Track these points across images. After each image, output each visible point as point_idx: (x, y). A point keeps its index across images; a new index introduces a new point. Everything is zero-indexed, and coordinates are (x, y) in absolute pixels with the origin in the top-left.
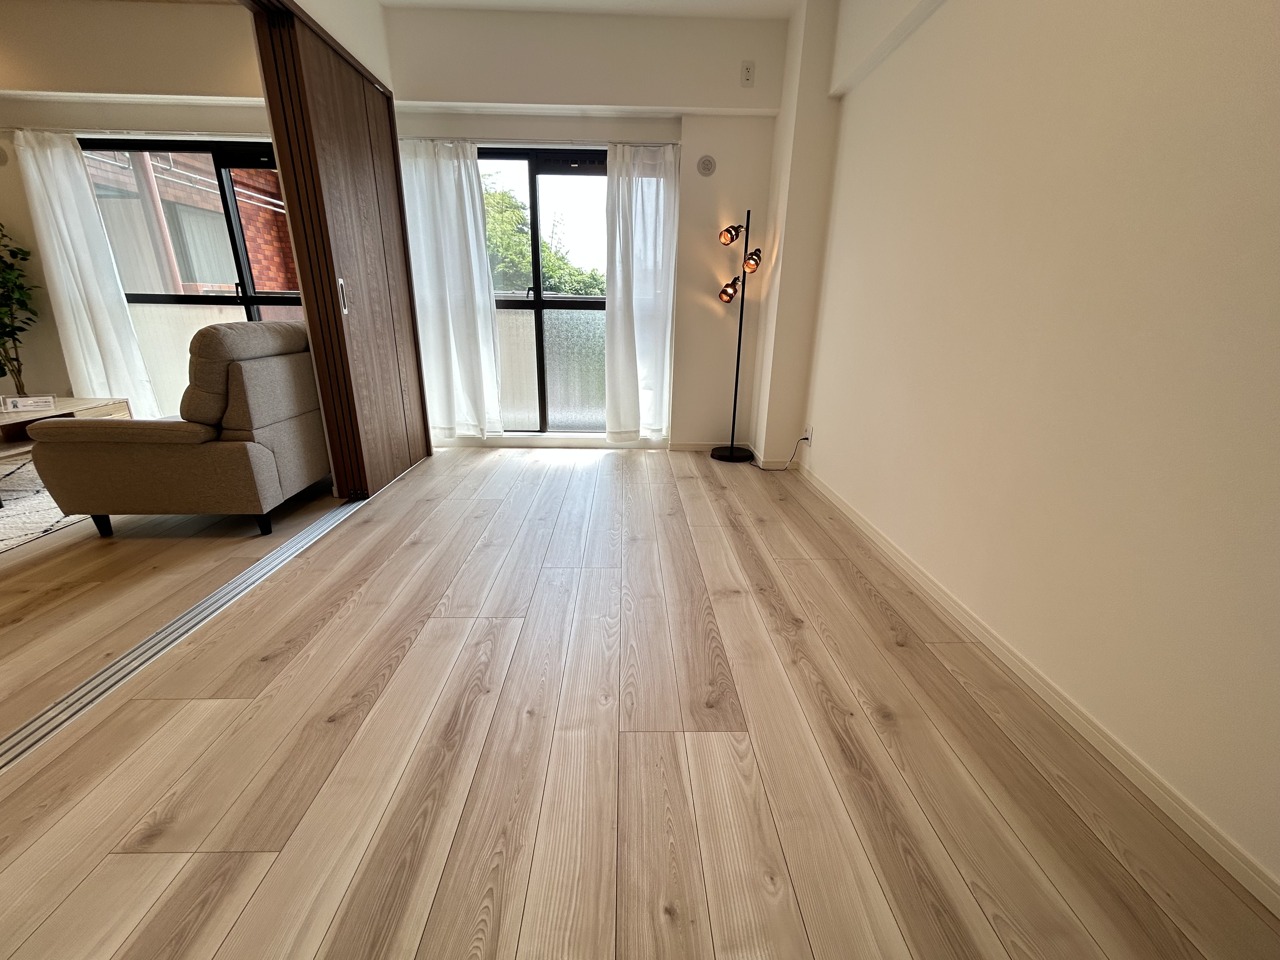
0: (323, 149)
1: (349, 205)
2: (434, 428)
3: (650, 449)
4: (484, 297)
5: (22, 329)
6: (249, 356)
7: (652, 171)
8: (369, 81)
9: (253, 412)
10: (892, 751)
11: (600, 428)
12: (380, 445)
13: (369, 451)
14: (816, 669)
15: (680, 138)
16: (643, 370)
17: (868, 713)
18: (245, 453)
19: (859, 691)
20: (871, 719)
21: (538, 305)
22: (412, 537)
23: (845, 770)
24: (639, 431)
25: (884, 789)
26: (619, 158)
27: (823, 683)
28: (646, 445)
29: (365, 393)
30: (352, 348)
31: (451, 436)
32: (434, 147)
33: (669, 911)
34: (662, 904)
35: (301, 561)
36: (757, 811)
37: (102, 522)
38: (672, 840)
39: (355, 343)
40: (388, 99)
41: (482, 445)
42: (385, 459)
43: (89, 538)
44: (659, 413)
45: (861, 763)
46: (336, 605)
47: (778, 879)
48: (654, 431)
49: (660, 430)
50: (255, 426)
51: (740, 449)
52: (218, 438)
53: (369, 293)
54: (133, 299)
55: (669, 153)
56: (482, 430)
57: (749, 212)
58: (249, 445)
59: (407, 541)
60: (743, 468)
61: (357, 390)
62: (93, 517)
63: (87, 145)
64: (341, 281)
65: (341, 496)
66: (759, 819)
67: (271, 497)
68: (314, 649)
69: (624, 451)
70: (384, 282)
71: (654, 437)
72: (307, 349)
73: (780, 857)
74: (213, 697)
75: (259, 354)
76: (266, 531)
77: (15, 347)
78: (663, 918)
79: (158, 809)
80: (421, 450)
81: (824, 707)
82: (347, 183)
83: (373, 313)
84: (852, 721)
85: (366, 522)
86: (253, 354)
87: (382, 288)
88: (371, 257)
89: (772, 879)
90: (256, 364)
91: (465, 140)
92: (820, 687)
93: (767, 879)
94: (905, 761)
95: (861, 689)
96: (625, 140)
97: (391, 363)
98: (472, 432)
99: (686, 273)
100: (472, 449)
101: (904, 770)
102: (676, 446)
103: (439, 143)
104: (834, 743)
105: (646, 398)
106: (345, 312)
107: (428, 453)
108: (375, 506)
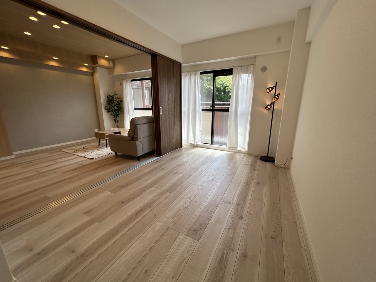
0: (160, 80)
1: (166, 91)
2: (184, 140)
3: (241, 153)
4: (199, 108)
5: (119, 115)
6: (140, 124)
7: (247, 72)
8: (175, 62)
9: (138, 135)
10: (236, 267)
11: (225, 144)
12: (166, 144)
13: (163, 145)
14: (234, 234)
15: (255, 62)
16: (240, 130)
17: (239, 252)
18: (136, 143)
19: (242, 245)
20: (238, 255)
21: (213, 111)
22: (163, 167)
23: (216, 264)
24: (237, 148)
25: (223, 275)
26: (236, 71)
27: (232, 239)
28: (240, 152)
29: (164, 132)
30: (162, 122)
31: (188, 143)
32: (190, 73)
33: (146, 271)
34: (146, 268)
35: (140, 168)
36: (183, 261)
37: (116, 153)
38: (159, 257)
39: (163, 121)
40: (180, 65)
41: (194, 146)
42: (167, 148)
43: (114, 156)
44: (244, 143)
45: (223, 265)
46: (139, 179)
47: (174, 280)
48: (242, 148)
49: (245, 148)
50: (139, 138)
51: (271, 158)
52: (132, 140)
53: (169, 109)
54: (135, 109)
55: (252, 67)
56: (195, 142)
57: (276, 82)
58: (137, 142)
59: (161, 168)
60: (269, 165)
61: (162, 132)
62: (115, 152)
63: (132, 81)
64: (161, 107)
65: (157, 155)
66: (182, 264)
67: (140, 153)
68: (129, 188)
69: (232, 153)
70: (173, 106)
71: (243, 150)
72: (153, 122)
73: (179, 275)
74: (110, 192)
75: (142, 123)
76: (139, 160)
77: (118, 118)
78: (144, 271)
79: (91, 208)
80: (179, 145)
81: (226, 245)
82: (165, 86)
83: (169, 113)
84: (232, 253)
85: (157, 162)
86: (141, 123)
87: (172, 108)
88: (170, 101)
89: (173, 278)
90: (140, 125)
91: (197, 71)
92: (230, 239)
93: (171, 278)
94: (237, 272)
95: (243, 245)
96: (238, 65)
97: (173, 125)
98: (193, 143)
99: (255, 101)
100: (192, 147)
101: (235, 274)
102: (249, 154)
103: (191, 72)
104: (220, 256)
105: (240, 138)
106: (161, 114)
107: (181, 146)
108: (162, 158)
